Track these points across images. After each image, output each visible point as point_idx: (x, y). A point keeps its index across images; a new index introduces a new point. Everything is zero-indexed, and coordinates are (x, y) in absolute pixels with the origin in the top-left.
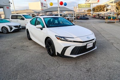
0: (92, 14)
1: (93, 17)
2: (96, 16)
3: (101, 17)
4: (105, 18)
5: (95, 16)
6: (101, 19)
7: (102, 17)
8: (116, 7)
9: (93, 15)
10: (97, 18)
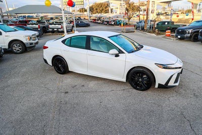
0: (90, 17)
1: (92, 22)
2: (98, 20)
3: (106, 21)
4: (113, 23)
5: (95, 20)
6: (106, 25)
7: (108, 22)
8: (126, 8)
9: (92, 18)
10: (99, 23)
